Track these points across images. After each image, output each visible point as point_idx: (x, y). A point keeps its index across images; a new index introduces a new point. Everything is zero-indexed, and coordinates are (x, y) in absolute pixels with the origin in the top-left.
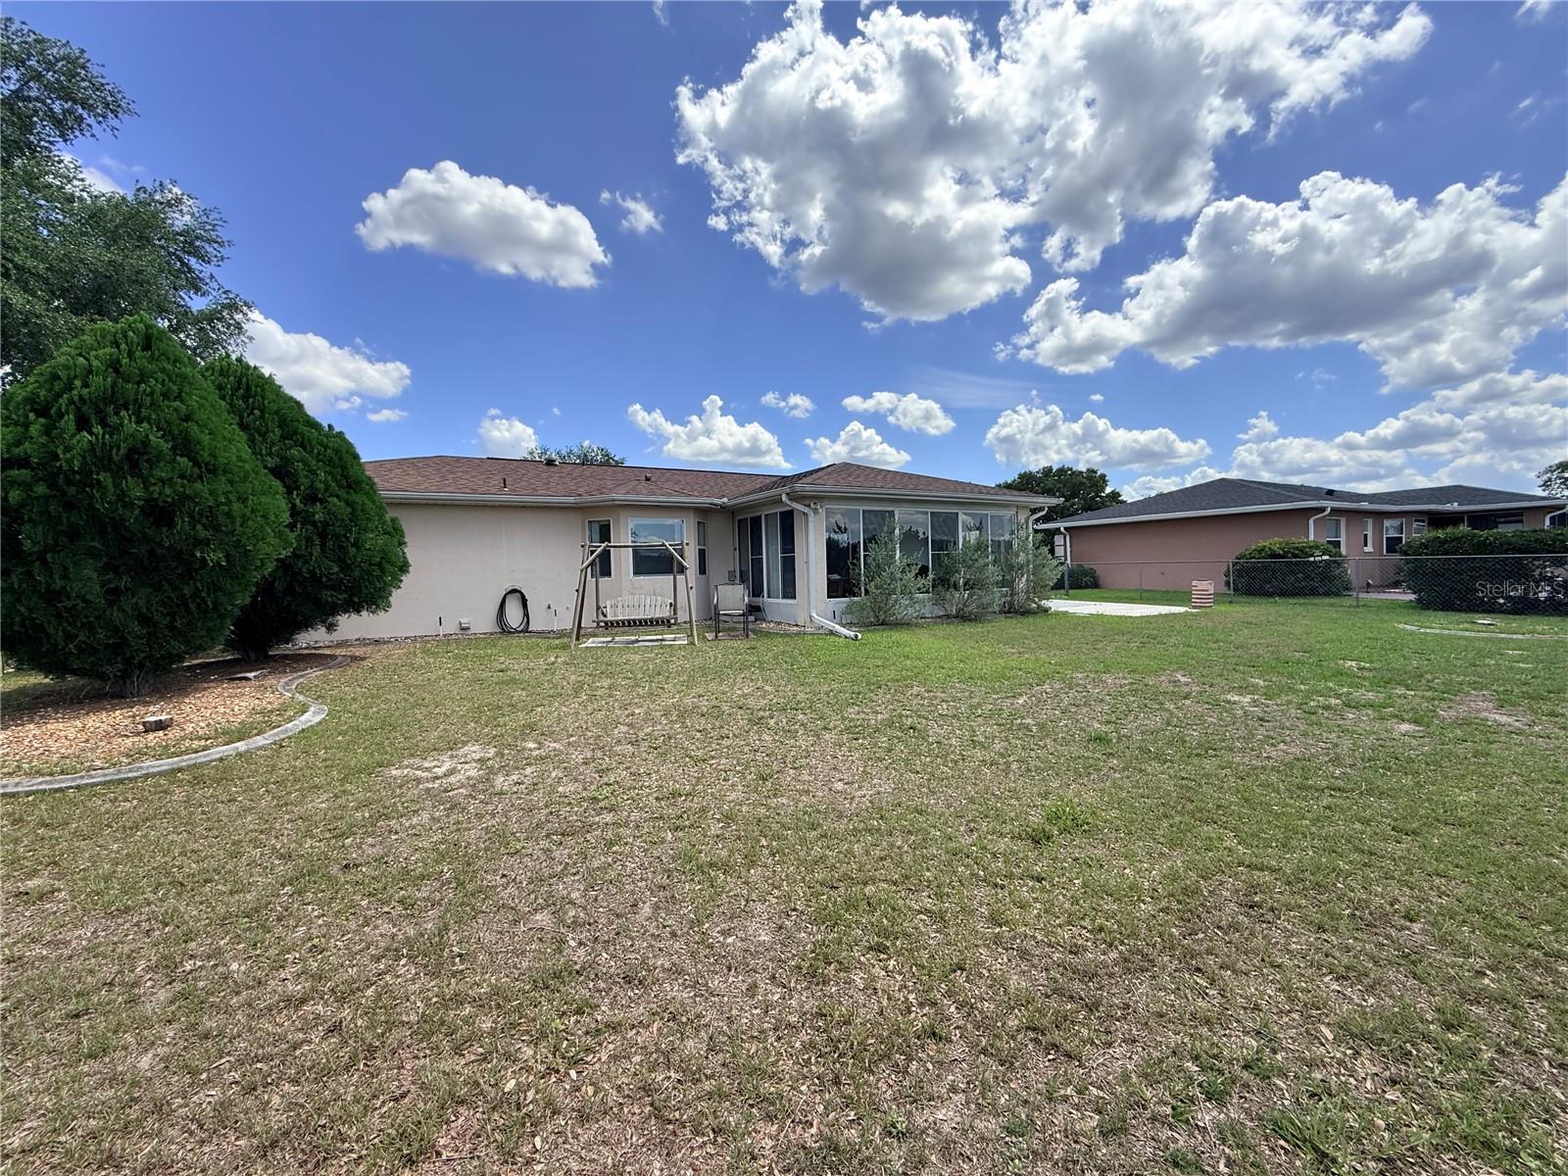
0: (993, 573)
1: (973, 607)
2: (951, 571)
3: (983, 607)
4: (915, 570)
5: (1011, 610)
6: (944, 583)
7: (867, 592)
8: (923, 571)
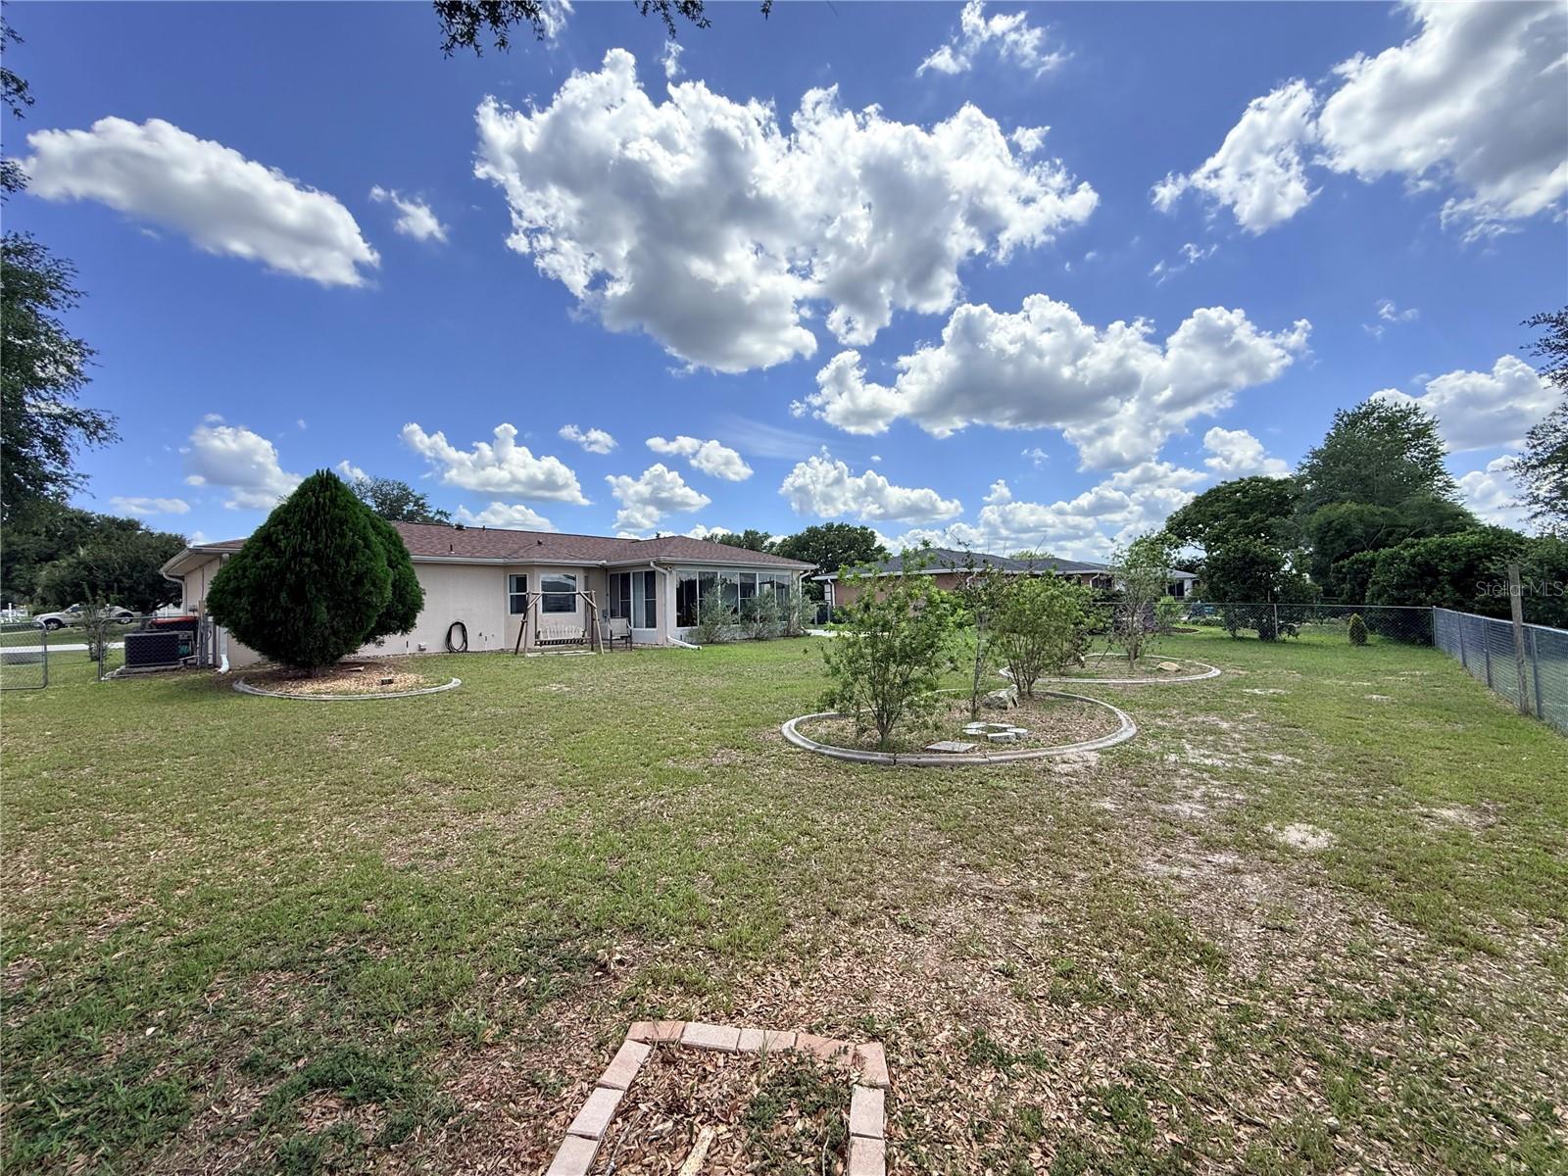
0: (777, 612)
1: (765, 633)
2: (752, 610)
3: (770, 632)
4: (732, 609)
5: (787, 634)
6: (748, 617)
7: (702, 623)
8: (735, 611)
